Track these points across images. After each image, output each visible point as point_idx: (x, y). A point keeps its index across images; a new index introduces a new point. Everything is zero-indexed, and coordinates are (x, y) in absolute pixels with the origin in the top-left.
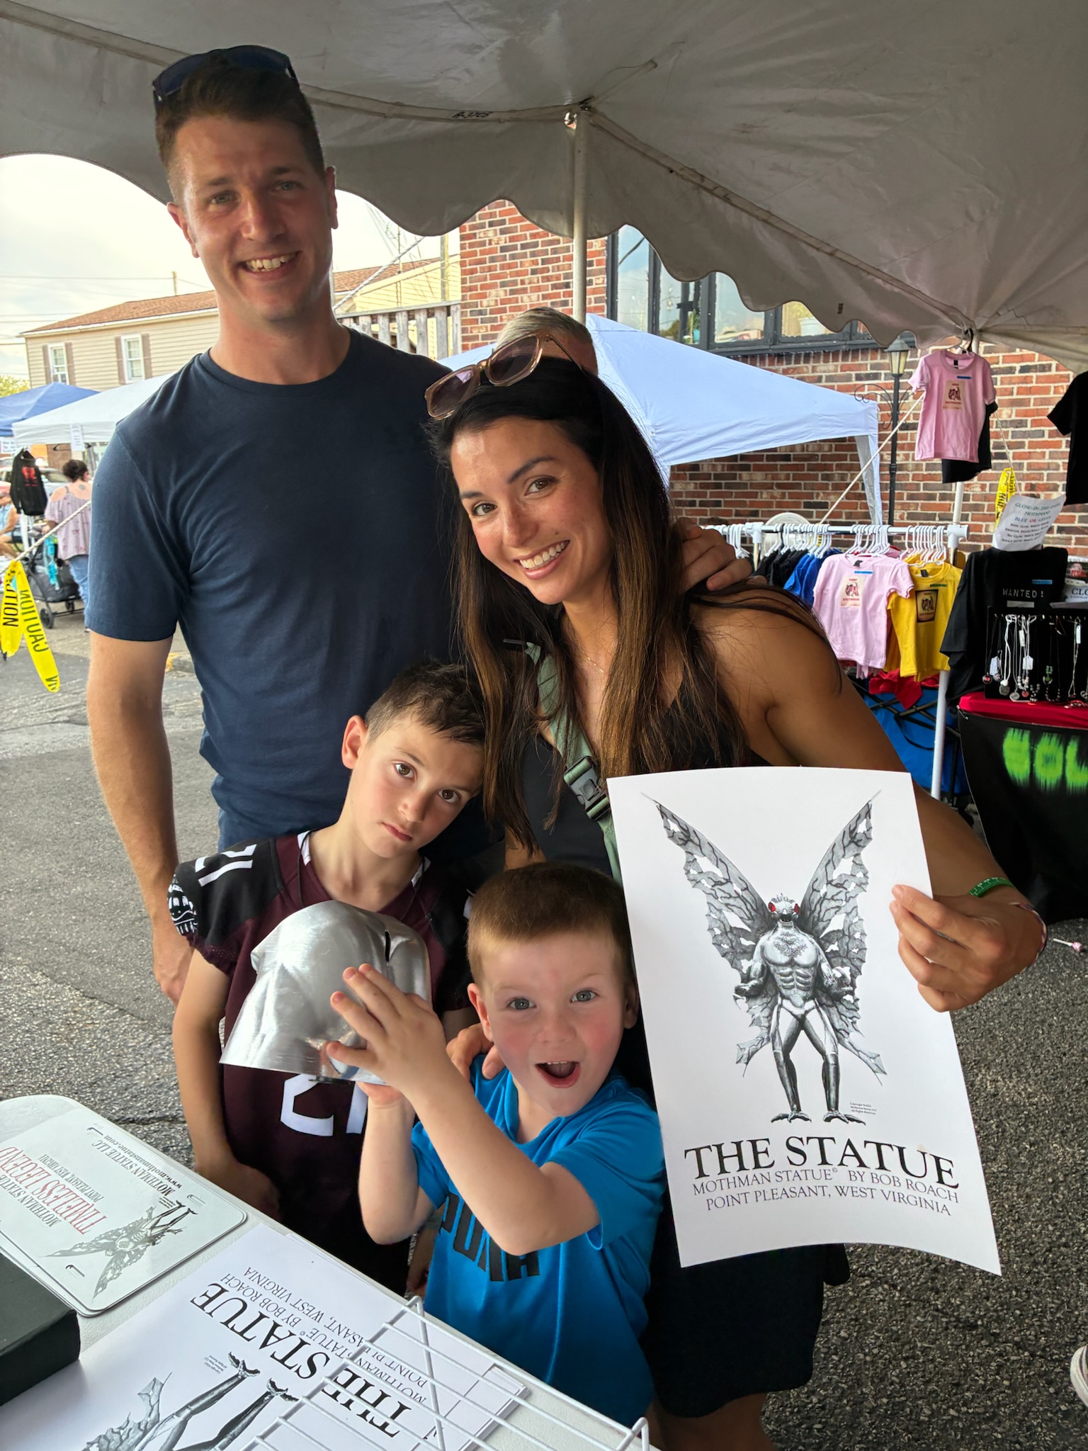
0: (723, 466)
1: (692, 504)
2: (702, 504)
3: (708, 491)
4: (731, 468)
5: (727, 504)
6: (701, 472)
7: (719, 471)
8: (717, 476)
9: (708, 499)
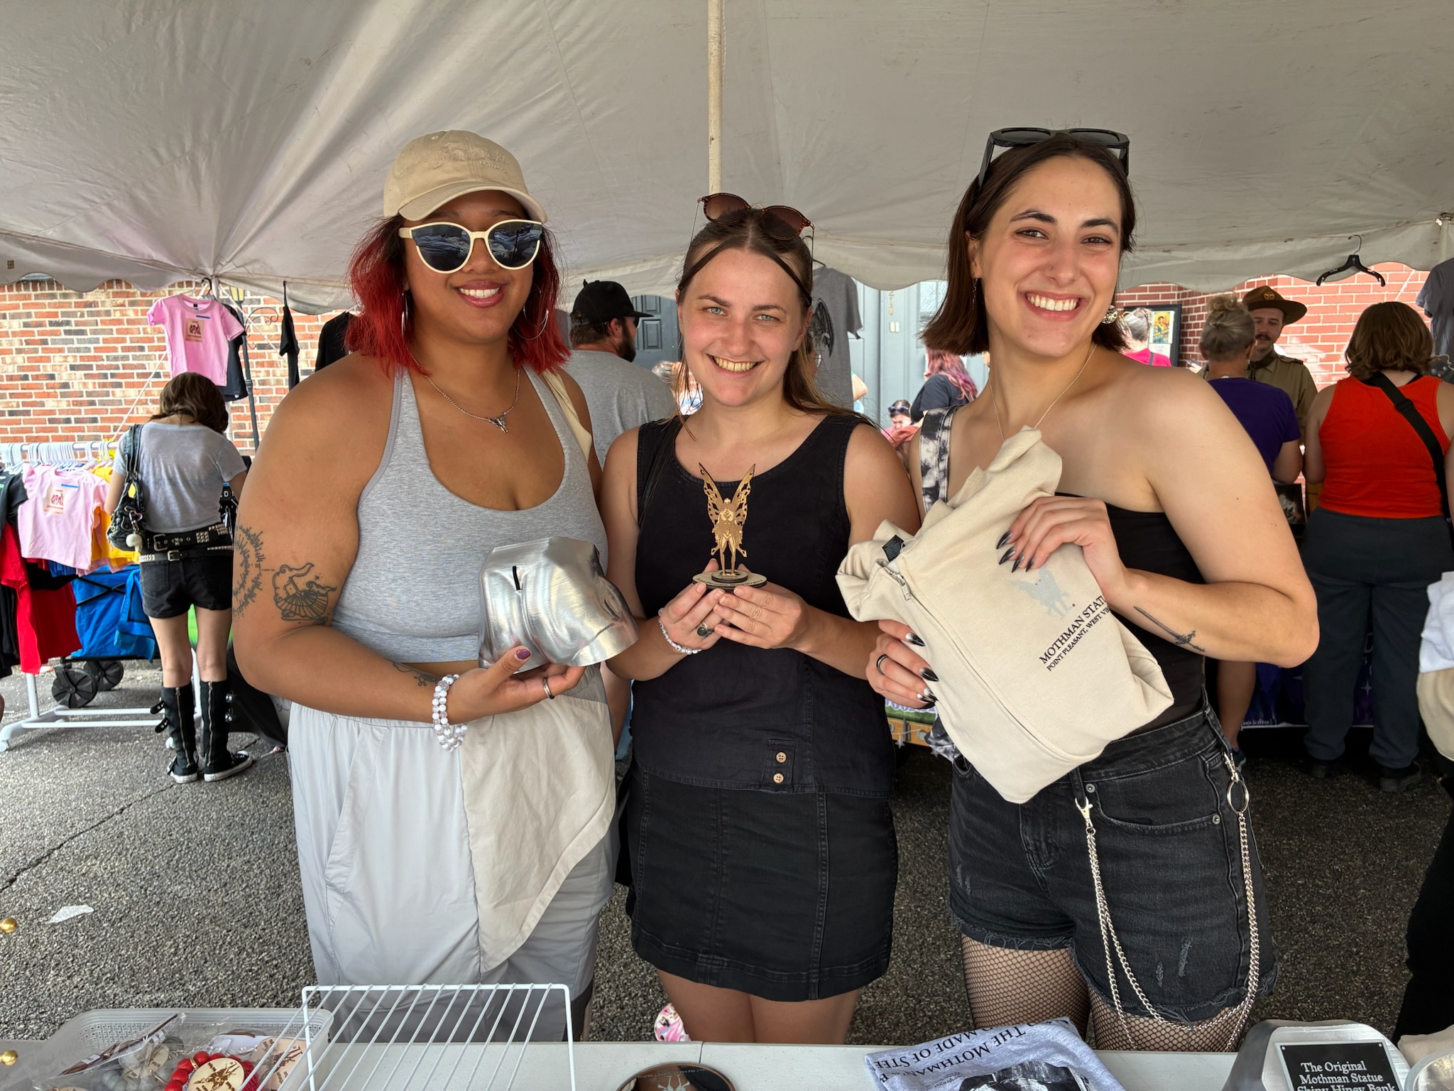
0: (94, 383)
1: (68, 421)
2: (77, 421)
3: (83, 408)
4: (104, 385)
5: (103, 420)
6: (71, 390)
7: (91, 388)
8: (89, 394)
9: (83, 415)
